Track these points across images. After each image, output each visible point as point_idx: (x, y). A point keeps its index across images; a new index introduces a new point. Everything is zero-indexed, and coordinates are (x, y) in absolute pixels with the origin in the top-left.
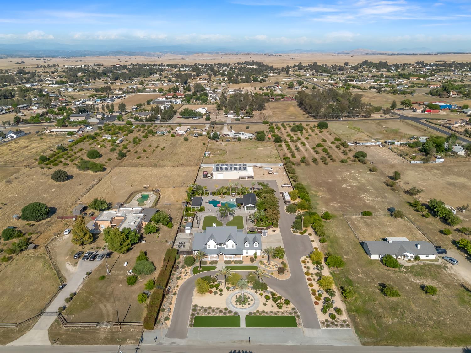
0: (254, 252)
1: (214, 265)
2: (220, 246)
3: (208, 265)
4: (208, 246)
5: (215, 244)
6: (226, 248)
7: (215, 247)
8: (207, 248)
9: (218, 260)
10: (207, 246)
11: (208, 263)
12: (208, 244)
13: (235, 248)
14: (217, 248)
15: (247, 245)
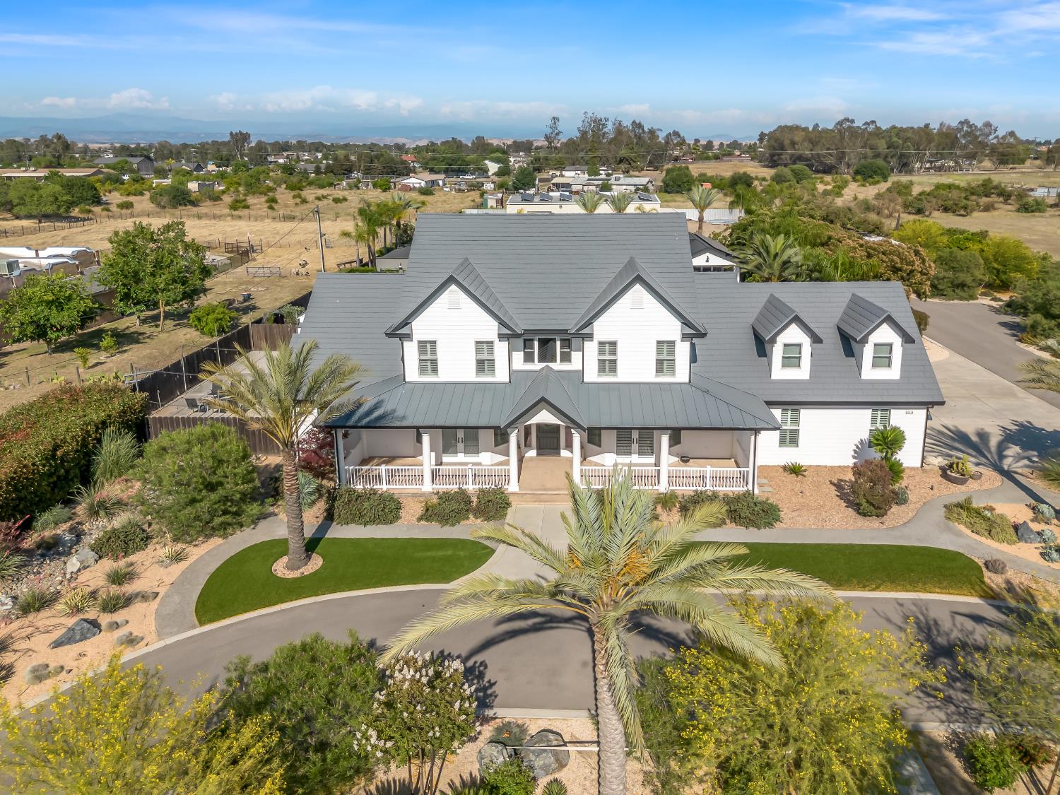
0: (859, 424)
1: (471, 529)
2: (537, 366)
3: (408, 527)
4: (422, 345)
5: (489, 328)
6: (592, 375)
7: (484, 365)
8: (412, 373)
9: (513, 487)
10: (411, 351)
11: (411, 511)
12: (422, 328)
13: (682, 373)
14: (501, 375)
15: (792, 360)
